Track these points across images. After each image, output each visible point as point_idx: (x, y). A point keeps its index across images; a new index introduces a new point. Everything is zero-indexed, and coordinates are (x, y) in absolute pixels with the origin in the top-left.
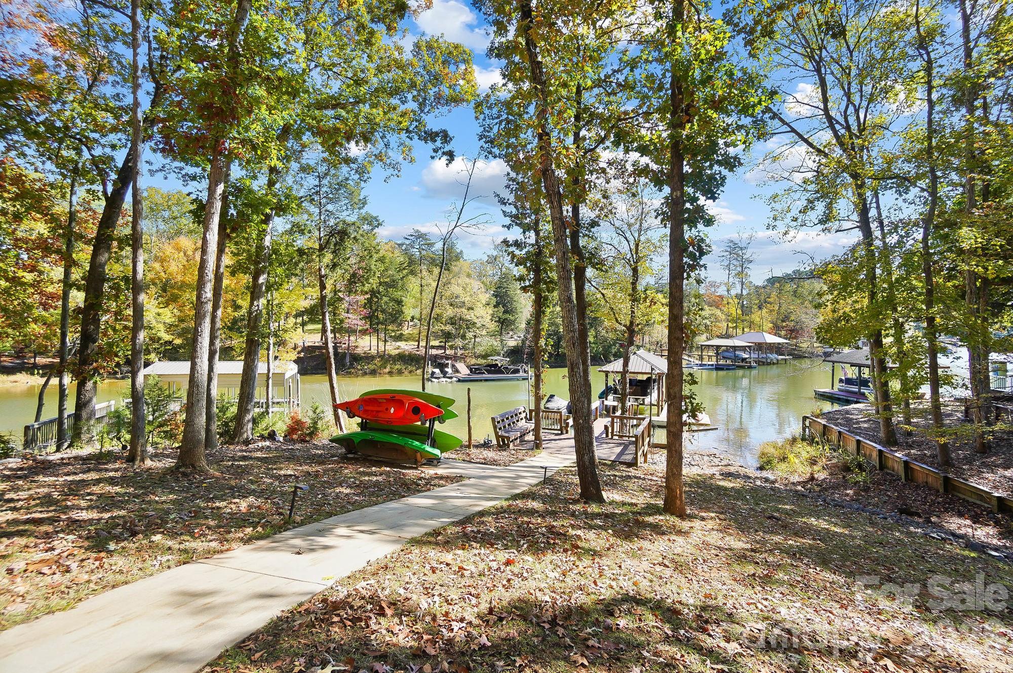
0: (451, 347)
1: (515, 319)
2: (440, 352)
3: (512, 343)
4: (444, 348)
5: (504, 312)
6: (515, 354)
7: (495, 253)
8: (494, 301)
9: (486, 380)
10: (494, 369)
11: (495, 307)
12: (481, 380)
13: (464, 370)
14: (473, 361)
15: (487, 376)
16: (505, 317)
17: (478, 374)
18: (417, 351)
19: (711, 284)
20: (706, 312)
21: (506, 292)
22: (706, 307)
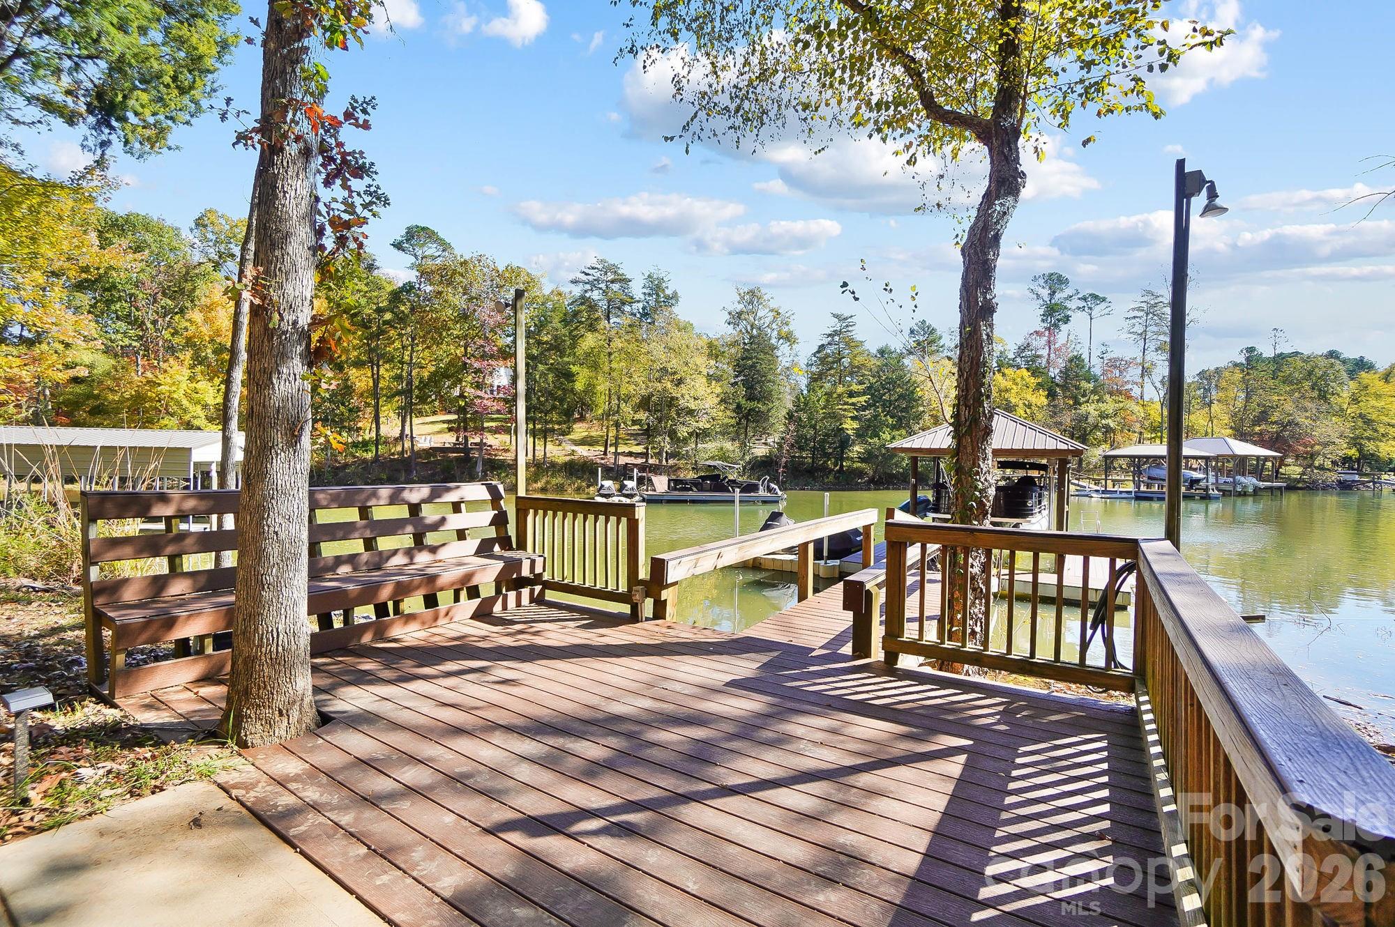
1: (769, 410)
3: (760, 451)
4: (647, 455)
5: (749, 398)
6: (764, 466)
7: (740, 307)
9: (693, 502)
12: (685, 502)
15: (693, 494)
16: (750, 405)
17: (680, 490)
18: (602, 459)
19: (1114, 364)
20: (1109, 406)
21: (753, 366)
22: (1107, 397)
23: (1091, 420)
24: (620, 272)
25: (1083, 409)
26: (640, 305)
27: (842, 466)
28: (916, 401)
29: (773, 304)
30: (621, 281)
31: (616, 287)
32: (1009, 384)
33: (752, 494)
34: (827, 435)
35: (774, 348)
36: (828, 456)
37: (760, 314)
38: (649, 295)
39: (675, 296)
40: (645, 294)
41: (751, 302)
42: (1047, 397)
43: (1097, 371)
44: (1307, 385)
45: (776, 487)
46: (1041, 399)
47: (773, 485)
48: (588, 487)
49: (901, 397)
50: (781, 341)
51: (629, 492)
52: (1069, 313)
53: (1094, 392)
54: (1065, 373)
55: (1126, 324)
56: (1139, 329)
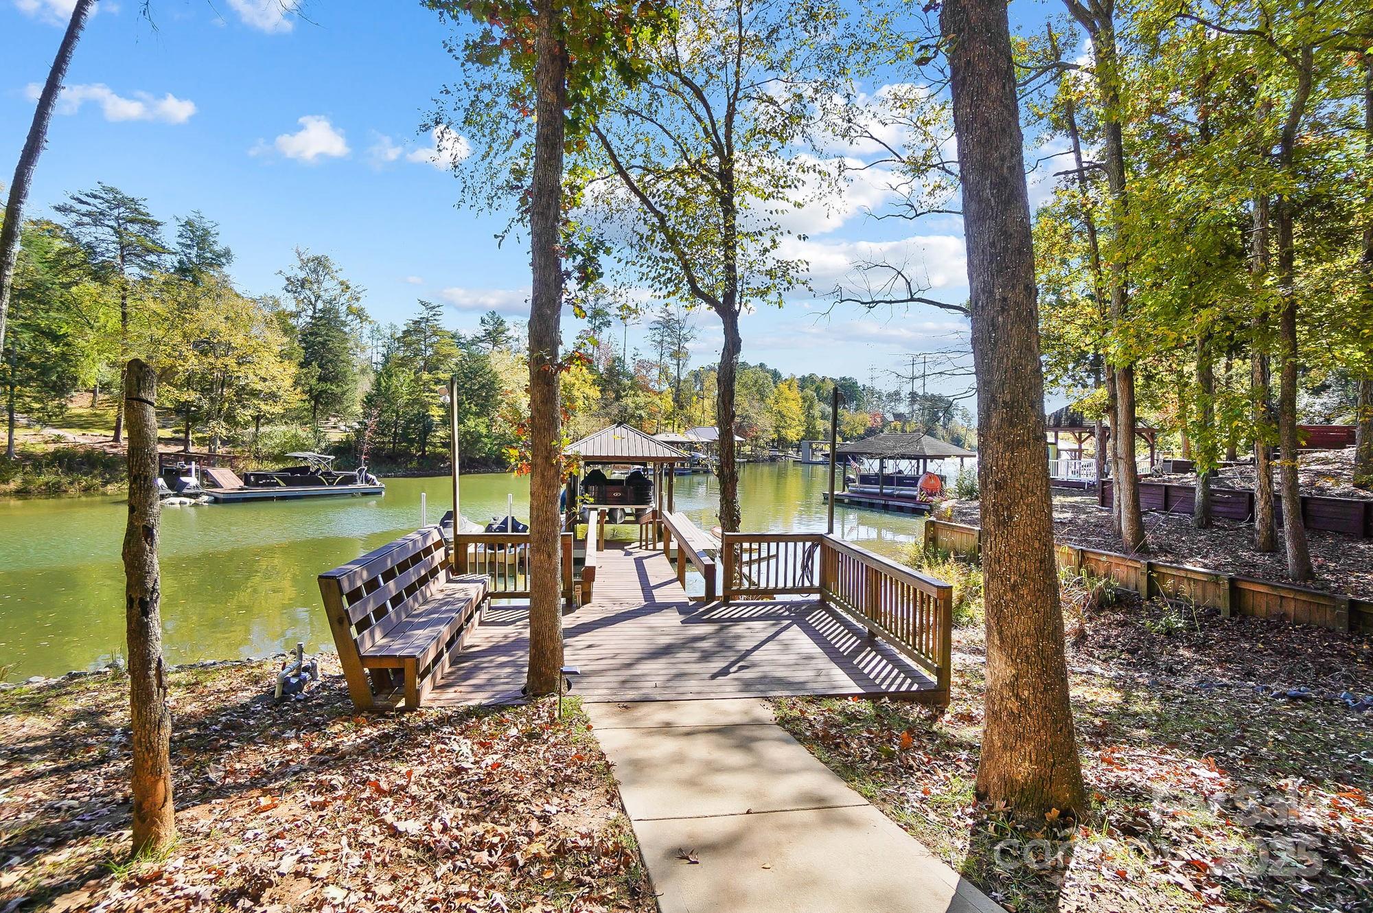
0: (201, 441)
1: (344, 393)
2: (173, 449)
3: (335, 436)
4: (185, 442)
5: (320, 379)
6: (345, 453)
7: (302, 275)
8: (300, 354)
9: (283, 498)
10: (300, 476)
11: (302, 365)
12: (271, 499)
13: (228, 480)
14: (252, 467)
15: (283, 489)
16: (322, 386)
17: (263, 485)
18: (112, 447)
19: (642, 364)
20: (641, 400)
21: (324, 344)
22: (640, 392)
23: (629, 410)
24: (142, 209)
25: (624, 401)
26: (175, 259)
27: (424, 451)
28: (495, 390)
29: (342, 277)
30: (144, 222)
31: (134, 228)
32: (573, 380)
33: (350, 486)
34: (411, 421)
35: (344, 324)
36: (411, 442)
37: (325, 285)
38: (188, 246)
39: (227, 254)
40: (183, 245)
41: (315, 271)
42: (601, 391)
43: (631, 369)
44: (754, 389)
45: (373, 477)
46: (595, 393)
47: (371, 476)
48: (105, 484)
49: (483, 386)
50: (350, 317)
51: (192, 491)
52: (610, 318)
53: (630, 388)
54: (610, 370)
55: (649, 333)
56: (658, 338)
